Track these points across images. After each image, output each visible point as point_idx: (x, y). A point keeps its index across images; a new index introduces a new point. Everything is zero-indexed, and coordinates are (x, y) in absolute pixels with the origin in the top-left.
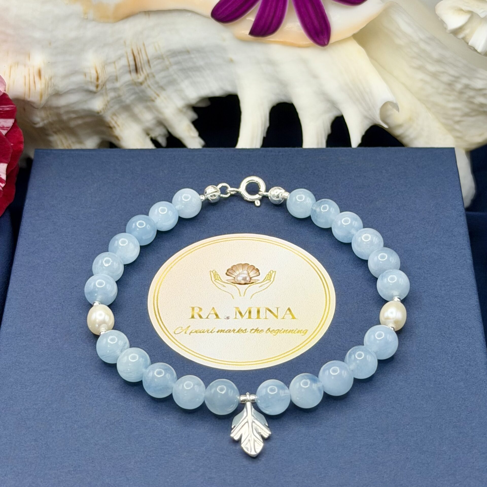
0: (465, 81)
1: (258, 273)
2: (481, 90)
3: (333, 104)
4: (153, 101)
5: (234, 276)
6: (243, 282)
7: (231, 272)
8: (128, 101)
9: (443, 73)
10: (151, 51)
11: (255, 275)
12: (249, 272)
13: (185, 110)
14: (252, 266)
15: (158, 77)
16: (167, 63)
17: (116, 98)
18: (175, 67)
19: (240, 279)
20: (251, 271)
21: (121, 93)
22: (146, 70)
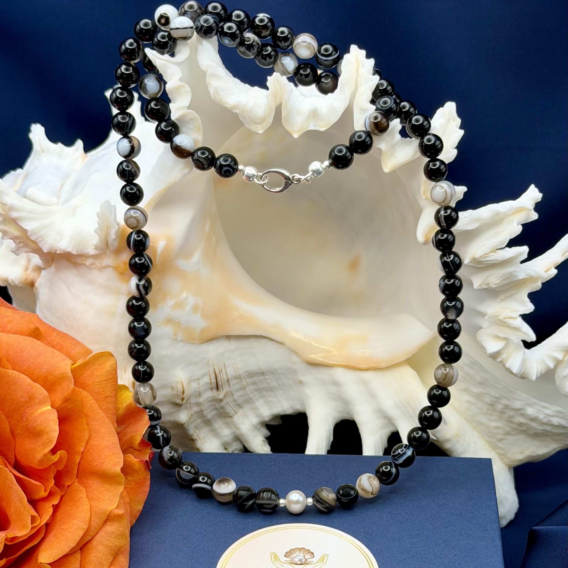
0: (504, 401)
1: (313, 556)
2: (518, 410)
3: (389, 420)
4: (231, 417)
5: (291, 558)
6: (299, 563)
7: (289, 554)
8: (209, 416)
9: (486, 394)
10: (230, 372)
11: (310, 557)
12: (305, 554)
13: (259, 426)
14: (308, 551)
15: (236, 395)
16: (245, 383)
17: (199, 412)
18: (251, 387)
19: (296, 560)
20: (307, 554)
21: (203, 408)
22: (226, 388)
